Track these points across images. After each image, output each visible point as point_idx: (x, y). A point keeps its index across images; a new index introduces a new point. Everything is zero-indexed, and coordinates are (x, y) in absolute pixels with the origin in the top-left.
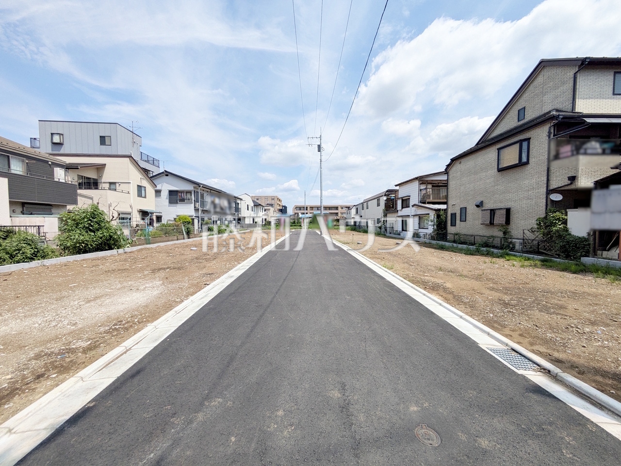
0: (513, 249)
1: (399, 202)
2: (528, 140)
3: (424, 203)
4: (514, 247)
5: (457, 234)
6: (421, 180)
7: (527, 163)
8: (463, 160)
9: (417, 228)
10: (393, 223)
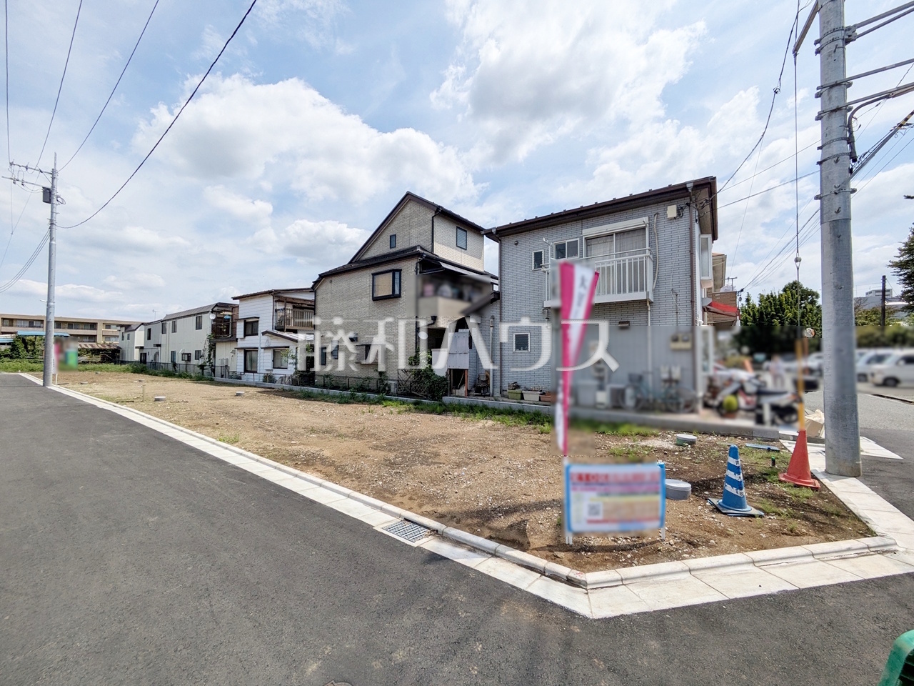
0: (388, 393)
1: (240, 327)
2: (400, 271)
3: (282, 330)
4: (390, 390)
5: (327, 376)
6: (278, 295)
7: (399, 296)
8: (335, 279)
9: (270, 368)
10: (227, 360)
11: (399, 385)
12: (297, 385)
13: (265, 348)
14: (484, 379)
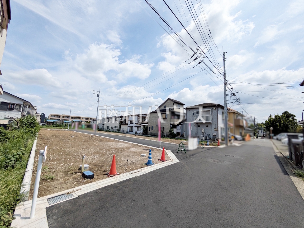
1: (129, 122)
3: (139, 123)
5: (151, 133)
9: (136, 131)
10: (124, 129)
11: (167, 135)
12: (144, 134)
13: (135, 127)
14: (183, 134)
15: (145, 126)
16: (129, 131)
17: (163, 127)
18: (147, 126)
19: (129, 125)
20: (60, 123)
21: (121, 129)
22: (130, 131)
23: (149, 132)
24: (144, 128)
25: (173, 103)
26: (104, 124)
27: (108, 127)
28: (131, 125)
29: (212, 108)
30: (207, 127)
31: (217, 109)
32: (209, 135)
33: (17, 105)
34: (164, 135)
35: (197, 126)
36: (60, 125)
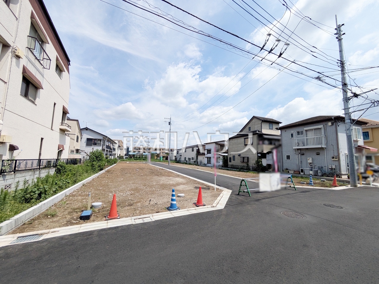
1: (206, 151)
4: (250, 169)
5: (232, 165)
8: (233, 139)
10: (202, 160)
11: (253, 168)
12: (223, 167)
15: (224, 156)
16: (206, 163)
17: (248, 158)
18: (228, 156)
19: (206, 156)
20: (140, 156)
21: (199, 161)
22: (208, 163)
23: (229, 163)
24: (224, 158)
25: (261, 122)
26: (181, 156)
27: (185, 158)
28: (209, 155)
29: (324, 123)
30: (317, 154)
31: (335, 124)
32: (321, 168)
33: (99, 140)
34: (249, 168)
35: (300, 154)
36: (140, 158)
